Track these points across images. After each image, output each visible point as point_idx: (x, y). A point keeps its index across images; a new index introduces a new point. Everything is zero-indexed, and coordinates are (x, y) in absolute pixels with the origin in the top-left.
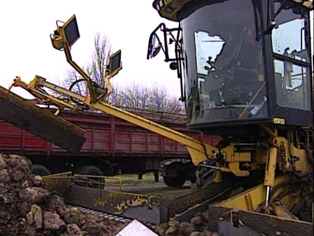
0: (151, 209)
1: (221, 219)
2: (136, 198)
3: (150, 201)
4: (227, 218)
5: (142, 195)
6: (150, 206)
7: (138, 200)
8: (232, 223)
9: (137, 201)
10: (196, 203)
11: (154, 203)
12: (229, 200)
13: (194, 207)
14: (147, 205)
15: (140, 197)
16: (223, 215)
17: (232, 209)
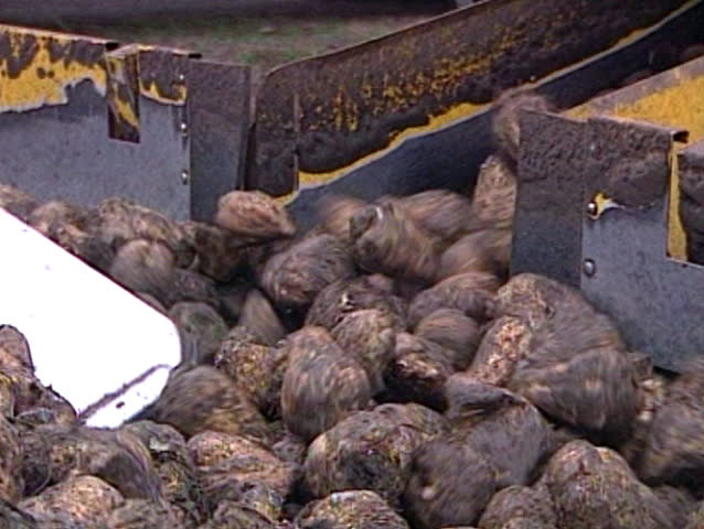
0: (134, 137)
1: (604, 204)
2: (27, 60)
3: (119, 76)
4: (642, 198)
5: (63, 38)
6: (125, 110)
7: (41, 73)
8: (677, 237)
9: (29, 74)
10: (450, 102)
11: (153, 93)
12: (676, 72)
13: (437, 124)
14: (103, 105)
15: (51, 45)
16: (614, 178)
17: (681, 136)
